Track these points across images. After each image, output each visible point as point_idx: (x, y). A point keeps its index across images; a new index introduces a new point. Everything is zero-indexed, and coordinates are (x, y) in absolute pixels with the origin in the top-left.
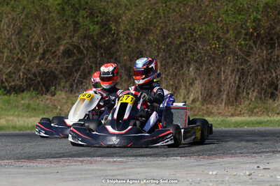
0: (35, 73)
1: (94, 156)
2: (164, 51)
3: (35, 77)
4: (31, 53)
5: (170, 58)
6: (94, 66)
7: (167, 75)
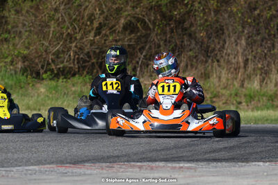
0: (89, 52)
1: (155, 161)
2: (250, 26)
3: (89, 57)
4: (84, 27)
5: (258, 34)
6: (162, 43)
7: (255, 57)
